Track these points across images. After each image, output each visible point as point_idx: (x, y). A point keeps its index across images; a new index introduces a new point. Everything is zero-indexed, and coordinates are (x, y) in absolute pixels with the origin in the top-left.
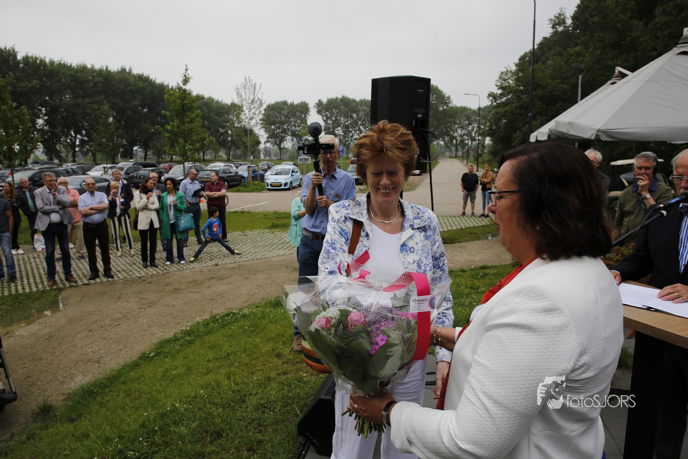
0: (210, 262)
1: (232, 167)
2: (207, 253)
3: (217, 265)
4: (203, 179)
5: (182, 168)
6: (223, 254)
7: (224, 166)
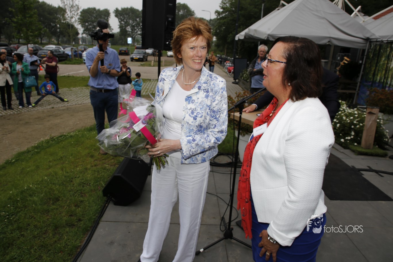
0: (49, 106)
1: (60, 48)
2: (46, 101)
3: (53, 108)
4: (41, 56)
5: (26, 48)
6: (57, 101)
7: (56, 47)
